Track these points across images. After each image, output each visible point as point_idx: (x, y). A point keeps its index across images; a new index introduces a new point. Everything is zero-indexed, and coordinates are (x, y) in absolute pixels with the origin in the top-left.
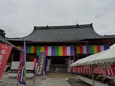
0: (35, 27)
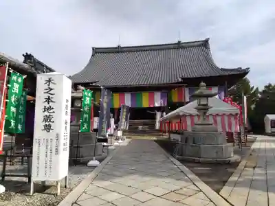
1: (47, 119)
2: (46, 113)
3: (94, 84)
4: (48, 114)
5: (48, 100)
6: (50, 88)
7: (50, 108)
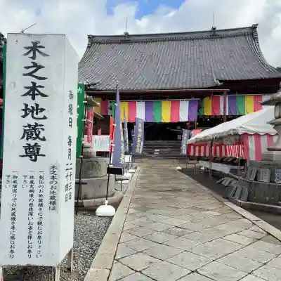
0: (91, 38)
1: (32, 132)
2: (30, 120)
3: (92, 87)
4: (33, 122)
5: (33, 91)
6: (35, 65)
7: (37, 109)
